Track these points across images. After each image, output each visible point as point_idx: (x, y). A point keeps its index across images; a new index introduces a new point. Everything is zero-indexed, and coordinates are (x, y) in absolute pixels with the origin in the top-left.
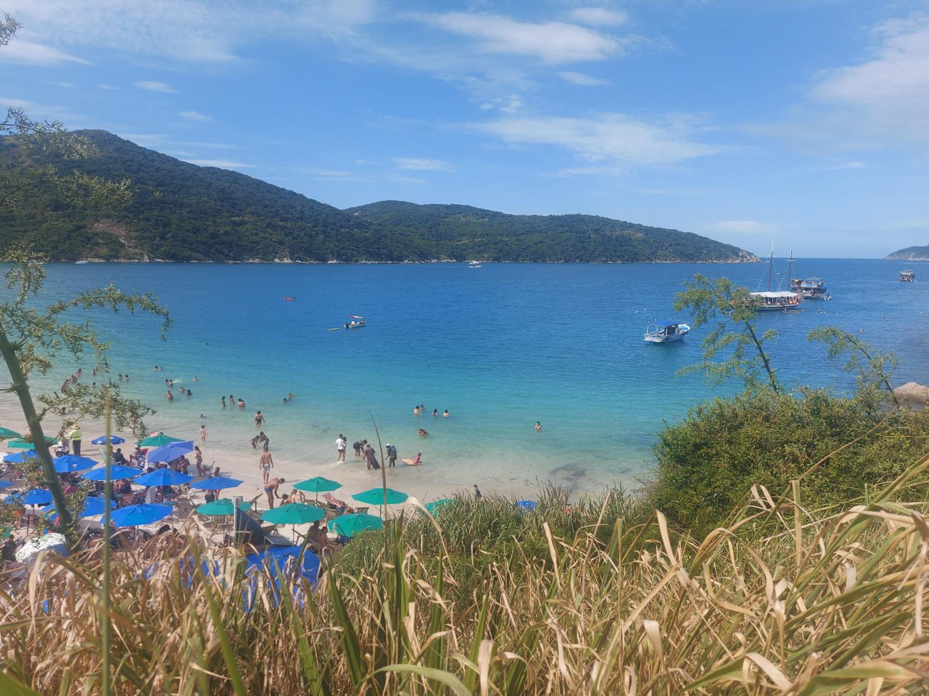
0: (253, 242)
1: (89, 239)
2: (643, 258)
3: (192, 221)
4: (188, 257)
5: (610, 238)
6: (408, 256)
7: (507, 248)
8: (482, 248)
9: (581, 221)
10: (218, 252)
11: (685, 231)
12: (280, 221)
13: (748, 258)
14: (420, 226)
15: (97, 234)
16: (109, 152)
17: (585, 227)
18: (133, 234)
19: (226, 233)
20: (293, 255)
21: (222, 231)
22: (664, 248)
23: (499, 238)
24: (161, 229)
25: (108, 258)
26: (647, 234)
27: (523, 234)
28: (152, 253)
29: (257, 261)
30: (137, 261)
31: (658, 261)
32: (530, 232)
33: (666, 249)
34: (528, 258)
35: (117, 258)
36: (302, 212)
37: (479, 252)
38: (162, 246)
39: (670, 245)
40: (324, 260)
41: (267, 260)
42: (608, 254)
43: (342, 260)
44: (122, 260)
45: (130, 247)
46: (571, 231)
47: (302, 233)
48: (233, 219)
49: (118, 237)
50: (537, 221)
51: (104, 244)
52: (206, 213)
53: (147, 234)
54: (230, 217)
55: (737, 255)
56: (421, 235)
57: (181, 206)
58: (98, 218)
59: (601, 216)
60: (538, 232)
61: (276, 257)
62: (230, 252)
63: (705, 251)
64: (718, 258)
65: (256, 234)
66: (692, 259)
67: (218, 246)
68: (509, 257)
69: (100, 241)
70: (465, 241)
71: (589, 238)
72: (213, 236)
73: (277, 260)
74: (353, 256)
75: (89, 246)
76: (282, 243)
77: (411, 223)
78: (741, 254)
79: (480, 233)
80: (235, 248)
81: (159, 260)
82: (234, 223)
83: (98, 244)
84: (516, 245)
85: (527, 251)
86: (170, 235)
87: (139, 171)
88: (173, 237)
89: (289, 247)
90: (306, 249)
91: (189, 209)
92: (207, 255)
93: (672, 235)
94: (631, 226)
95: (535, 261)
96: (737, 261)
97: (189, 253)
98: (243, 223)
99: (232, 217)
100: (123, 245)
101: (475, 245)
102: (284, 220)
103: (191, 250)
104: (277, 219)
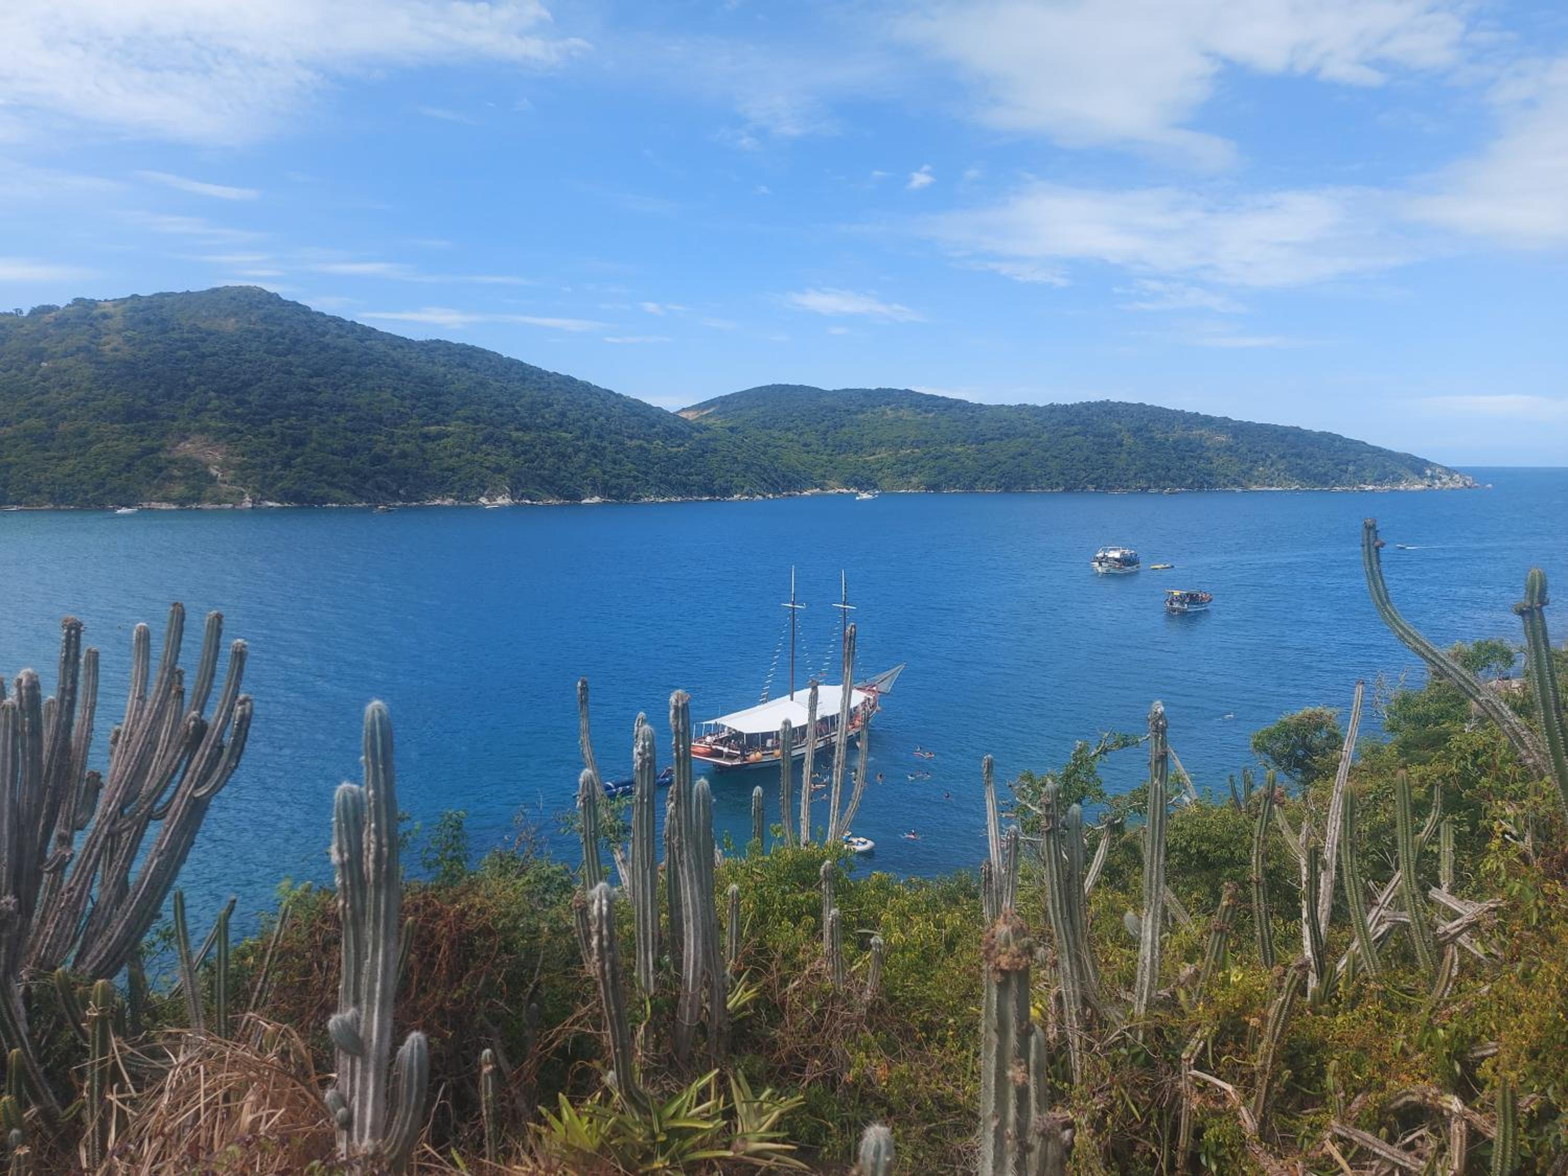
0: (447, 469)
1: (160, 470)
2: (1224, 481)
3: (349, 434)
4: (322, 498)
5: (1160, 444)
6: (743, 487)
7: (956, 465)
8: (909, 467)
9: (1108, 413)
10: (379, 489)
11: (1316, 430)
12: (517, 430)
13: (1445, 479)
14: (807, 429)
15: (173, 462)
16: (250, 322)
17: (1115, 425)
18: (236, 460)
19: (404, 455)
20: (517, 489)
21: (396, 452)
22: (1269, 462)
23: (946, 447)
24: (288, 449)
25: (182, 501)
26: (1235, 437)
27: (992, 439)
28: (259, 491)
29: (448, 502)
30: (230, 506)
31: (1254, 488)
32: (1007, 435)
33: (1272, 465)
34: (993, 484)
35: (198, 500)
36: (563, 414)
37: (903, 474)
38: (281, 478)
39: (1282, 457)
40: (575, 497)
41: (465, 500)
42: (1151, 475)
43: (610, 496)
44: (207, 506)
45: (225, 482)
46: (1084, 434)
47: (549, 451)
48: (426, 429)
49: (207, 466)
50: (1024, 415)
51: (181, 478)
52: (380, 421)
53: (258, 460)
54: (423, 426)
55: (1421, 474)
56: (805, 445)
57: (342, 408)
58: (188, 434)
59: (1148, 404)
60: (1023, 435)
61: (482, 495)
62: (400, 487)
63: (1351, 468)
64: (1379, 480)
65: (459, 455)
66: (1326, 483)
67: (380, 478)
68: (958, 481)
69: (176, 473)
70: (882, 453)
71: (1120, 444)
72: (378, 460)
73: (483, 500)
74: (631, 489)
75: (156, 482)
76: (500, 470)
77: (791, 425)
78: (1429, 472)
79: (912, 438)
80: (411, 480)
81: (270, 504)
82: (426, 437)
83: (171, 478)
84: (975, 460)
85: (993, 471)
86: (299, 460)
87: (289, 352)
88: (305, 463)
89: (512, 477)
90: (543, 478)
91: (351, 414)
92: (357, 493)
93: (1290, 437)
94: (1208, 421)
95: (1007, 489)
96: (1418, 487)
97: (327, 489)
98: (440, 436)
99: (428, 425)
100: (213, 479)
101: (898, 460)
102: (525, 428)
103: (330, 484)
104: (512, 427)
